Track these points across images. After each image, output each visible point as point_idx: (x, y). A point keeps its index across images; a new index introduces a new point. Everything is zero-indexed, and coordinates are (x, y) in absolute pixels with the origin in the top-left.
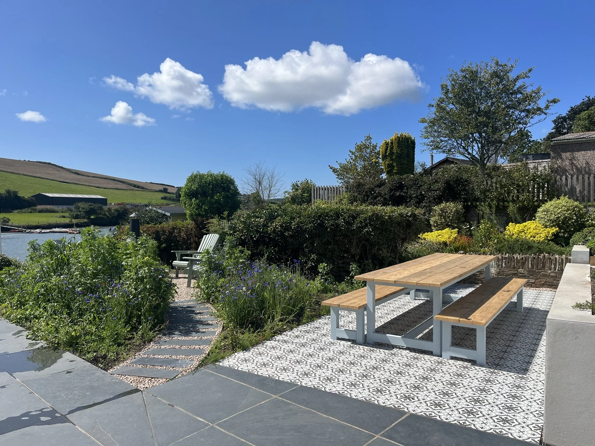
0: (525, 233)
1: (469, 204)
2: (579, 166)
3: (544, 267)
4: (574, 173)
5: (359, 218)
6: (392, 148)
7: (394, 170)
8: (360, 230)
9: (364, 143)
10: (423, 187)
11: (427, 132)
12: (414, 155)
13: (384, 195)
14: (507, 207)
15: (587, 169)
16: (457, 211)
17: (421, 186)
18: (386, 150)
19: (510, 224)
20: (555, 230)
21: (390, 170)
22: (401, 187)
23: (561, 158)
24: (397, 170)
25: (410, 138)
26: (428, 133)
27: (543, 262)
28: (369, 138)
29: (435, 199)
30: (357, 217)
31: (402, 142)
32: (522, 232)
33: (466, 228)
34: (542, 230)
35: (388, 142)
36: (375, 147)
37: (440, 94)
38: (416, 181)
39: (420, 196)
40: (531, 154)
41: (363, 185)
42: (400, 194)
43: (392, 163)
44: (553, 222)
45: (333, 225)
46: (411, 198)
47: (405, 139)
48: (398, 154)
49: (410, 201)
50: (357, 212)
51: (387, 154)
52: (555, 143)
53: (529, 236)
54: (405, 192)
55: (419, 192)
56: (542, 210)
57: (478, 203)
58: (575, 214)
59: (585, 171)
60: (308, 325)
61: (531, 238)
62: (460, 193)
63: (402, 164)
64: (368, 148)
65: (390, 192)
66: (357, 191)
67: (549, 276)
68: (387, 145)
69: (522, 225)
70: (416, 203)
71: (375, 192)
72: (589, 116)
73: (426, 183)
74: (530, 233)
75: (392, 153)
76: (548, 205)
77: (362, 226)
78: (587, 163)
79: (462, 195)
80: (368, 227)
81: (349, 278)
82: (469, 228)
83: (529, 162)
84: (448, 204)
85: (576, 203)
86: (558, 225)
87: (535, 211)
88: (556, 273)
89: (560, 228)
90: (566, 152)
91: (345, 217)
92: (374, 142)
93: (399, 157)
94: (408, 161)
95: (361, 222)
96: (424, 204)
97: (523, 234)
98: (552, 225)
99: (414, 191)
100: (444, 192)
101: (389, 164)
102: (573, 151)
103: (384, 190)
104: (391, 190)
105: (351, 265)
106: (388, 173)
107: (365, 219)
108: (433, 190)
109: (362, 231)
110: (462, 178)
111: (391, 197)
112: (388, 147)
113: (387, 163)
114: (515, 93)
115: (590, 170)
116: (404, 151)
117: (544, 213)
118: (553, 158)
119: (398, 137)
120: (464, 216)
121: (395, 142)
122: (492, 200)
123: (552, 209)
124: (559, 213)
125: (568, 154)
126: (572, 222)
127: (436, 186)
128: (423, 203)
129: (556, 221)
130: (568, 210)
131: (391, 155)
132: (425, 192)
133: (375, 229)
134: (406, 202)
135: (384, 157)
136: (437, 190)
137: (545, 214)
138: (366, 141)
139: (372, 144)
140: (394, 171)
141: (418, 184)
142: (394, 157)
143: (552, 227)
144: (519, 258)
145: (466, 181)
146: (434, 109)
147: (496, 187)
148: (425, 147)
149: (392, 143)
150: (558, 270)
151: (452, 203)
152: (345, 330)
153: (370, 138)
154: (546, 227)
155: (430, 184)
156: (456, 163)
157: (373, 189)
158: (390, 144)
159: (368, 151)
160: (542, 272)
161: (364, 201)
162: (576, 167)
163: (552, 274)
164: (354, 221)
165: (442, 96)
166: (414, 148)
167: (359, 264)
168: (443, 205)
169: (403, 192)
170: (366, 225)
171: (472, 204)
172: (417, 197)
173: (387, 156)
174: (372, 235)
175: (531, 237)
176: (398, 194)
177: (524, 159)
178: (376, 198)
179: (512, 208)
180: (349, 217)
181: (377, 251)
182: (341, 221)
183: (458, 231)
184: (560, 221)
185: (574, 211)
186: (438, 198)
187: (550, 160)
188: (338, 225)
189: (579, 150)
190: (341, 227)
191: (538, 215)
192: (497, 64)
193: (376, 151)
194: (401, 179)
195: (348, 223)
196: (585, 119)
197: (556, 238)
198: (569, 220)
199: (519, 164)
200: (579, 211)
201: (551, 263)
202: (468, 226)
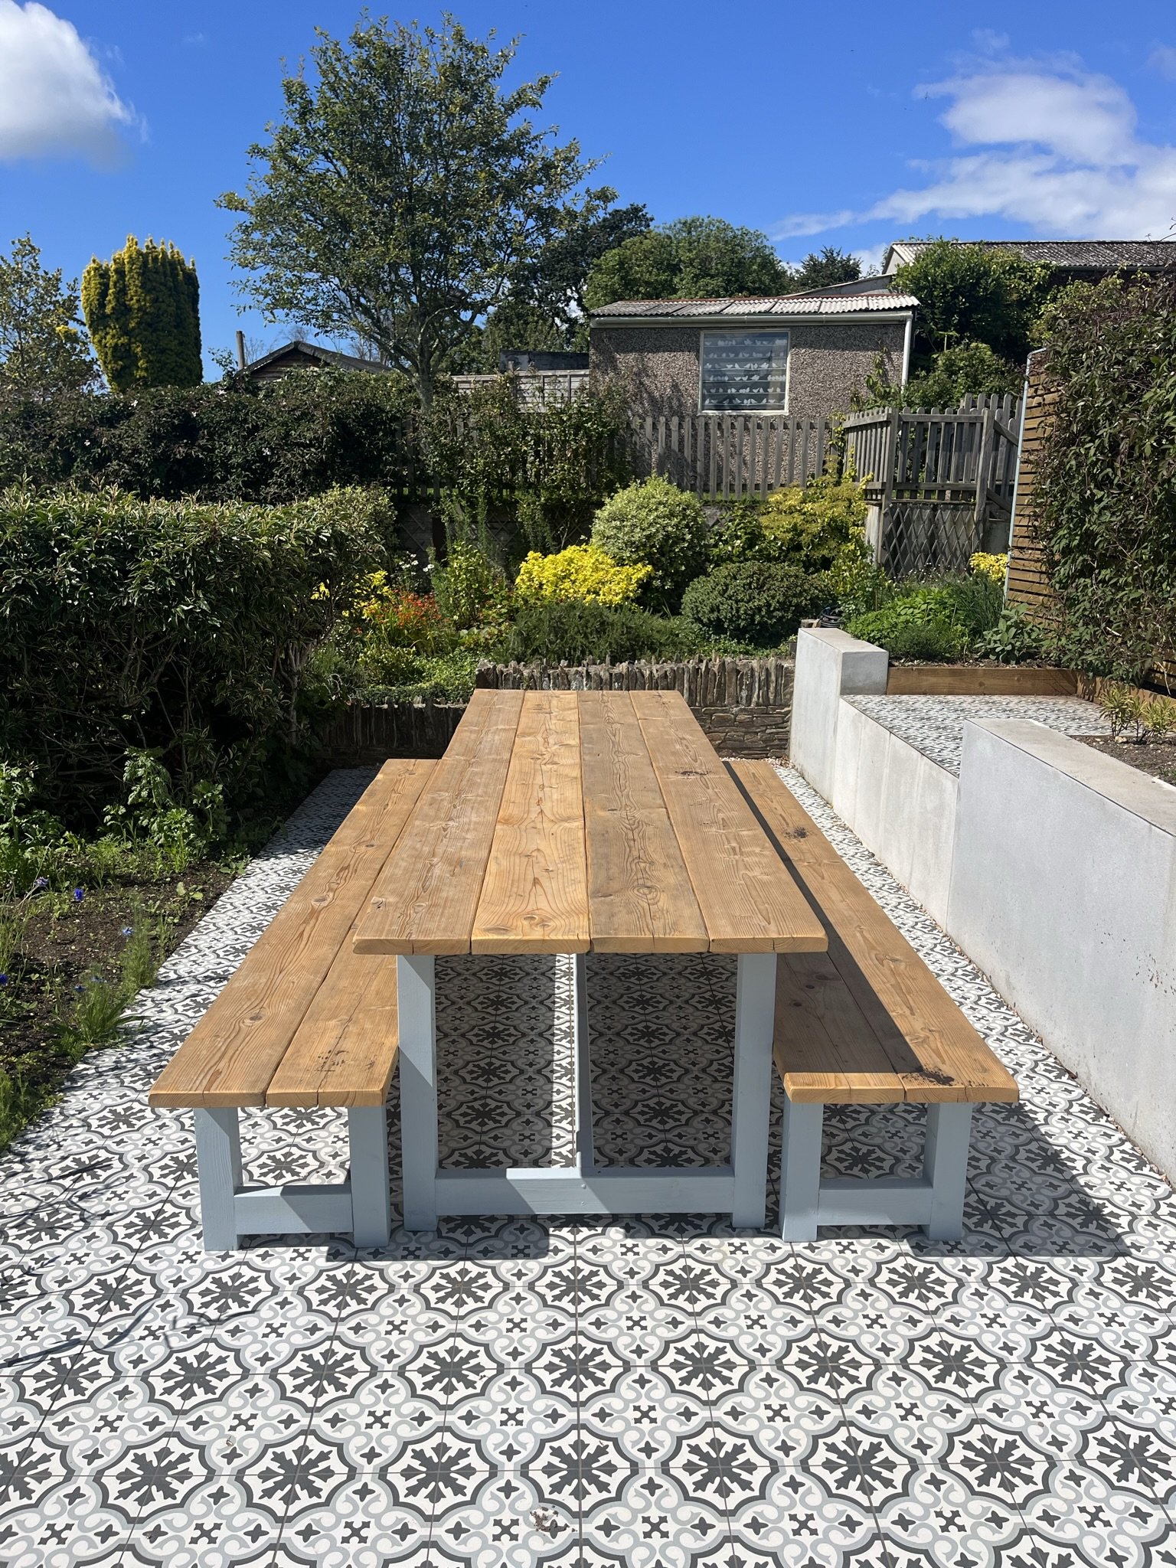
0: (574, 582)
1: (406, 491)
2: (657, 394)
3: (721, 696)
4: (646, 412)
5: (145, 555)
6: (122, 292)
7: (138, 368)
8: (159, 610)
9: (13, 265)
10: (261, 434)
11: (247, 244)
12: (198, 325)
13: (132, 455)
14: (514, 505)
15: (675, 403)
16: (377, 517)
17: (256, 428)
18: (103, 294)
19: (531, 554)
20: (642, 571)
21: (123, 368)
22: (187, 429)
23: (615, 368)
24: (146, 369)
25: (181, 263)
26: (249, 252)
27: (720, 683)
28: (28, 249)
29: (305, 474)
30: (134, 551)
31: (157, 272)
32: (564, 577)
33: (409, 570)
34: (612, 571)
35: (107, 270)
36: (53, 283)
37: (281, 116)
38: (238, 411)
39: (255, 462)
40: (524, 353)
41: (44, 415)
42: (188, 455)
43: (129, 344)
44: (637, 548)
45: (23, 589)
46: (227, 469)
47: (163, 264)
48: (145, 313)
49: (224, 479)
50: (130, 528)
51: (108, 310)
52: (600, 323)
53: (583, 590)
54: (203, 448)
55: (251, 448)
56: (606, 514)
57: (431, 491)
58: (687, 526)
59: (671, 407)
60: (23, 1159)
61: (590, 597)
62: (380, 456)
63: (163, 351)
64: (27, 284)
65: (155, 446)
66: (24, 436)
67: (732, 723)
68: (102, 276)
69: (559, 556)
70: (246, 484)
71: (95, 442)
72: (621, 263)
73: (272, 420)
74: (585, 580)
75: (123, 310)
76: (620, 501)
77: (164, 589)
78: (675, 387)
79: (387, 463)
80: (190, 595)
81: (122, 810)
82: (419, 568)
83: (522, 374)
84: (349, 489)
85: (687, 495)
86: (650, 559)
87: (590, 519)
88: (751, 712)
89: (656, 568)
90: (627, 351)
91: (82, 554)
92: (48, 265)
93: (150, 325)
94: (181, 344)
95: (158, 576)
96: (273, 490)
97: (567, 584)
98: (634, 556)
99: (236, 445)
100: (332, 451)
101: (115, 347)
102: (641, 350)
103: (133, 436)
104: (155, 438)
105: (128, 758)
106: (117, 377)
107: (178, 563)
108: (299, 445)
109: (168, 613)
110: (383, 411)
111: (157, 461)
112: (106, 286)
113: (109, 341)
114: (505, 150)
115: (681, 405)
116: (164, 306)
117: (614, 523)
118: (597, 366)
119: (139, 253)
120: (396, 530)
121: (131, 270)
122: (474, 483)
123: (634, 513)
124: (651, 525)
125: (631, 357)
126: (682, 550)
127: (307, 432)
128: (268, 485)
129: (644, 545)
130: (672, 515)
131: (123, 314)
132: (271, 449)
133: (221, 601)
134: (212, 481)
135: (98, 321)
136: (311, 445)
137: (616, 527)
138: (19, 258)
139: (41, 273)
140: (139, 374)
141: (245, 421)
142: (132, 325)
143: (635, 562)
144: (656, 675)
145: (394, 419)
146: (264, 167)
147: (482, 443)
148: (247, 298)
149: (120, 272)
150: (758, 704)
151: (359, 490)
152: (287, 1190)
153: (33, 248)
154: (621, 562)
155: (285, 424)
156: (327, 364)
157: (87, 433)
158: (114, 277)
159: (31, 295)
160: (716, 711)
161: (58, 472)
162: (650, 394)
163: (742, 717)
164: (125, 573)
165: (291, 124)
166: (195, 299)
167: (160, 751)
168: (334, 494)
169: (199, 446)
170: (182, 590)
171: (413, 491)
172: (245, 466)
173: (105, 316)
174: (214, 628)
175: (589, 592)
176: (181, 451)
177: (510, 365)
178: (99, 464)
179: (528, 508)
180: (99, 552)
181: (234, 693)
182: (64, 572)
183: (386, 577)
184: (654, 546)
185: (685, 517)
186: (315, 470)
187: (587, 372)
188: (48, 592)
189: (656, 350)
190: (67, 597)
191: (598, 526)
192: (459, 37)
193: (59, 298)
194: (184, 398)
195: (94, 578)
196: (612, 271)
197: (646, 595)
198: (675, 543)
199: (497, 377)
200: (694, 519)
201: (741, 685)
202: (416, 563)
